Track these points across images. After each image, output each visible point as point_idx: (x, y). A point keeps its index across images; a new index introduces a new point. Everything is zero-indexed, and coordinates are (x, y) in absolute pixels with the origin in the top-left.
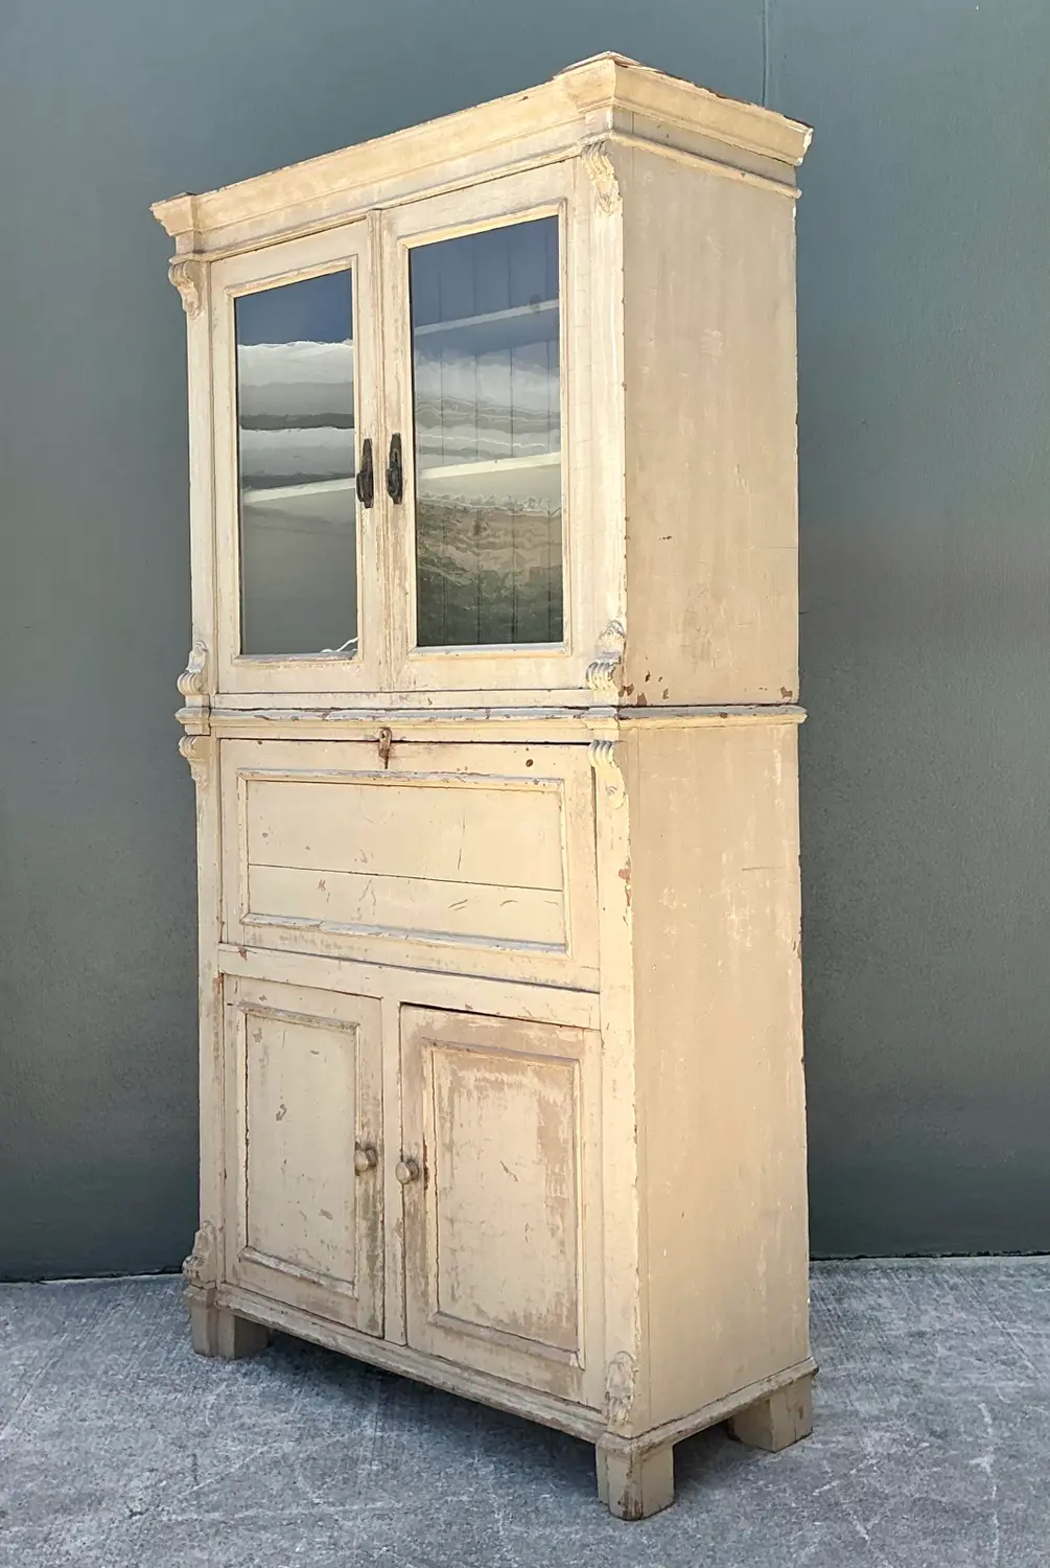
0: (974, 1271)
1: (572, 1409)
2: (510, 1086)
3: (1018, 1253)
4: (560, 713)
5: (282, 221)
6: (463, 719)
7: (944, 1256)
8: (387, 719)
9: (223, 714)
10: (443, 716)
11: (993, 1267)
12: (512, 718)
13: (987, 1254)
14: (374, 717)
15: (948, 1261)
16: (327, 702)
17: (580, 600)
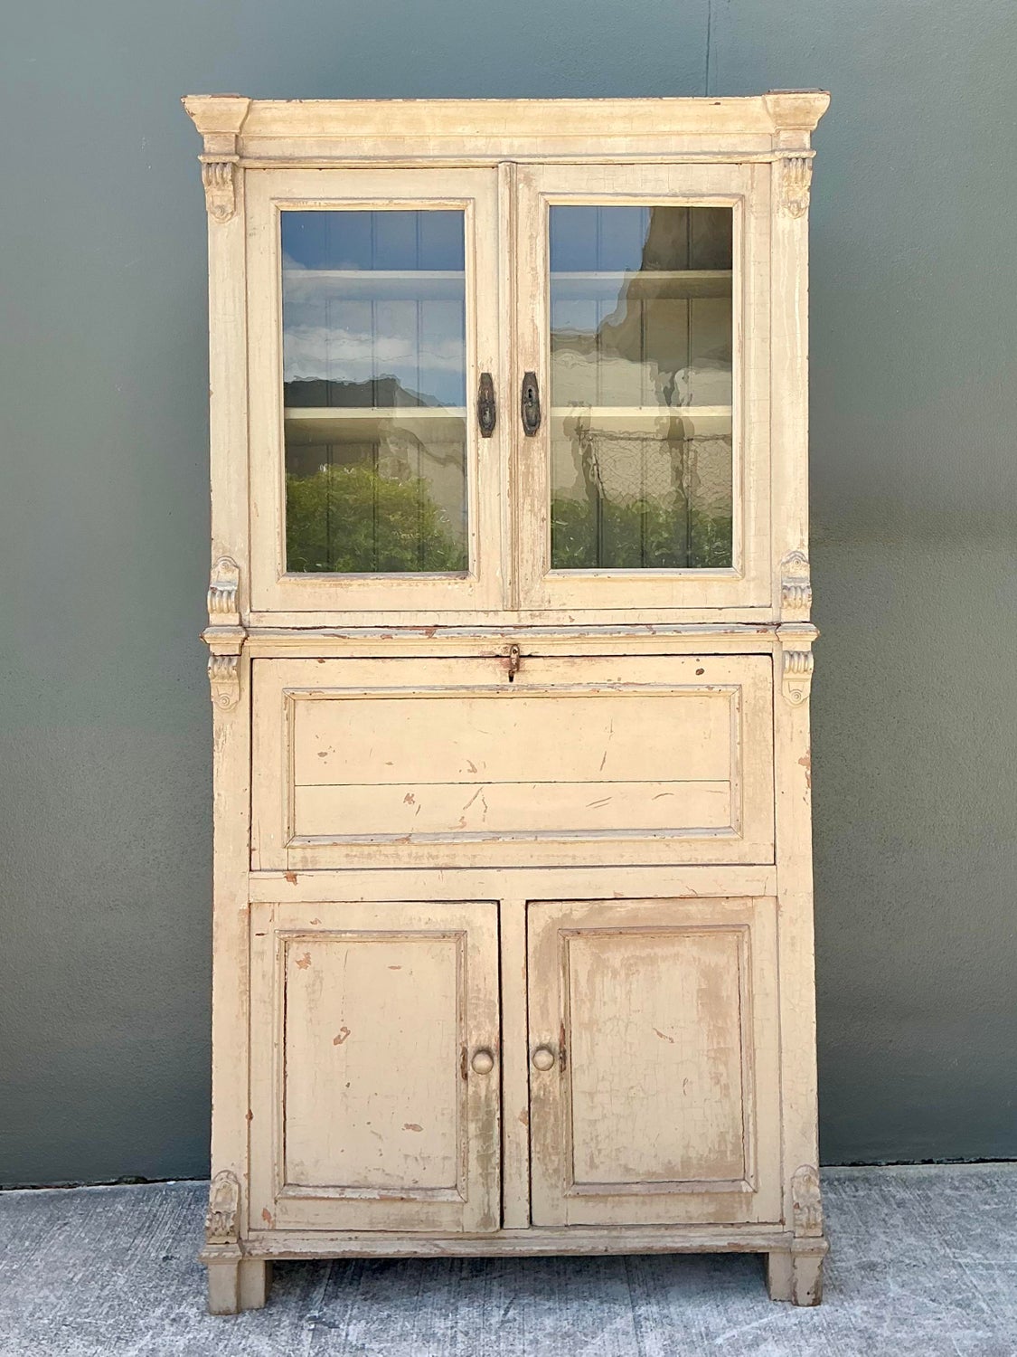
0: (920, 1182)
1: (746, 1229)
2: (665, 959)
3: (961, 1160)
4: (739, 628)
5: (367, 148)
6: (622, 635)
7: (888, 1164)
8: (517, 636)
9: (264, 633)
10: (595, 632)
11: (938, 1176)
12: (683, 633)
13: (930, 1162)
14: (502, 634)
15: (894, 1171)
16: (429, 620)
17: (753, 532)
